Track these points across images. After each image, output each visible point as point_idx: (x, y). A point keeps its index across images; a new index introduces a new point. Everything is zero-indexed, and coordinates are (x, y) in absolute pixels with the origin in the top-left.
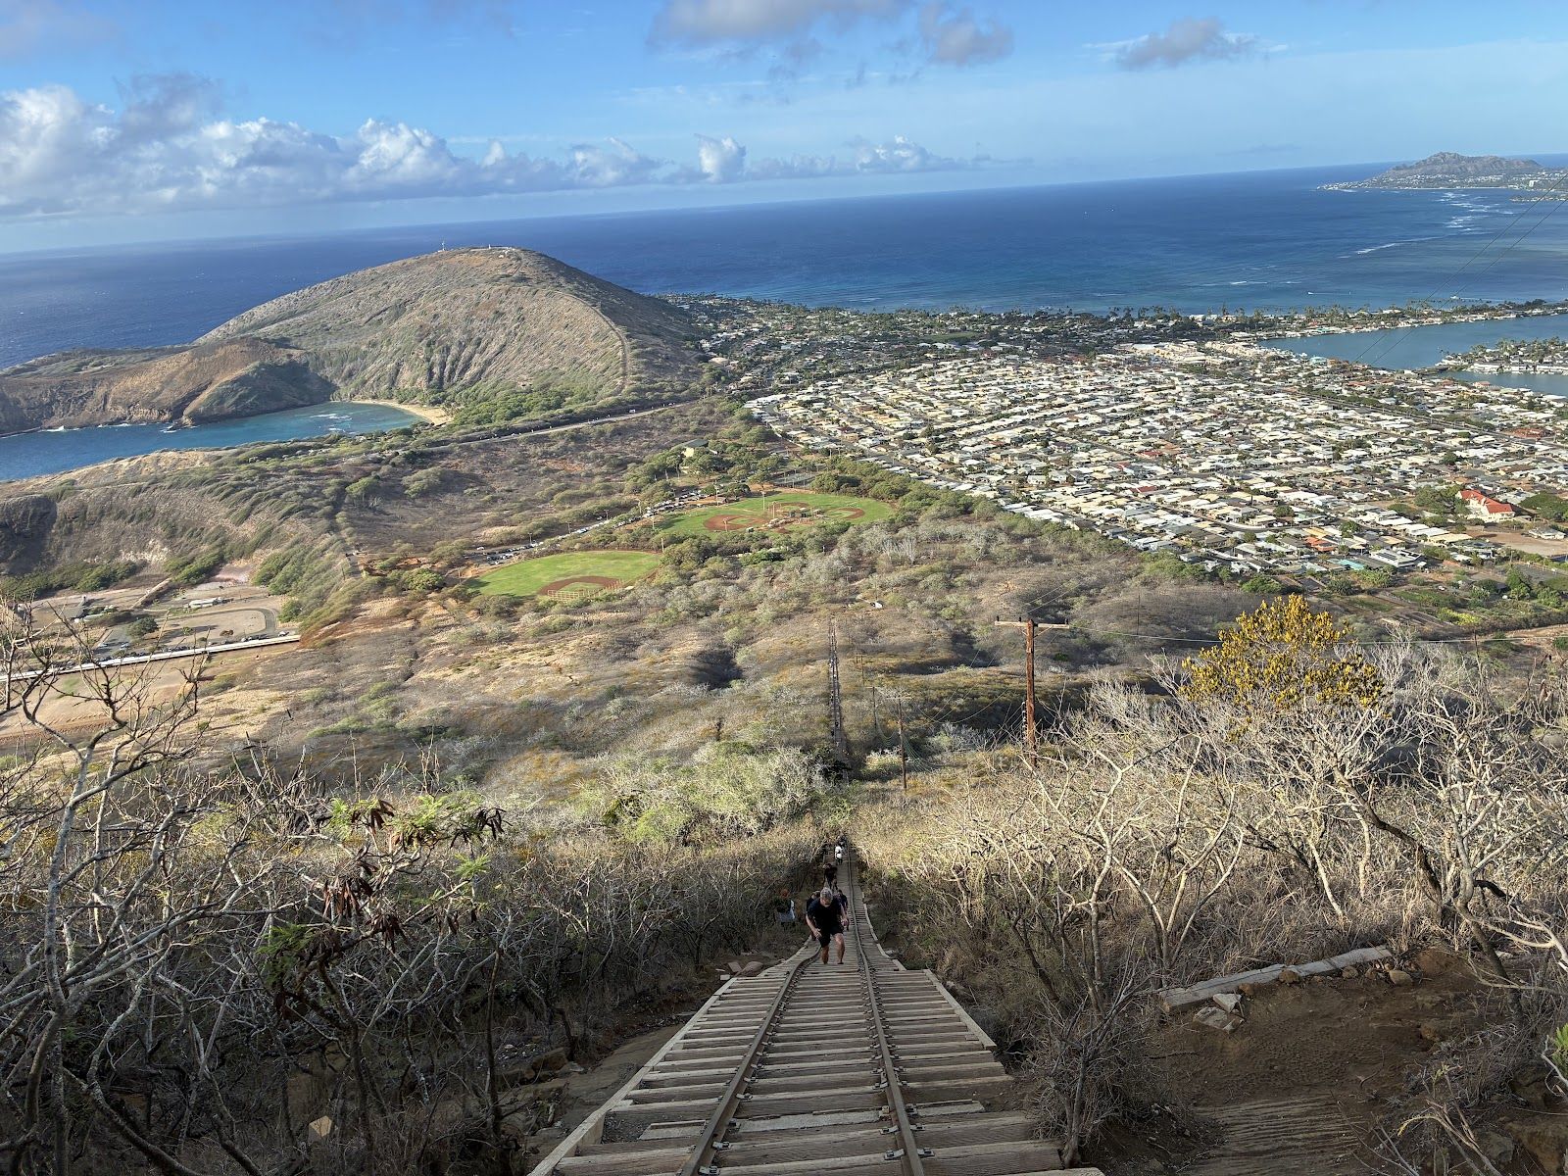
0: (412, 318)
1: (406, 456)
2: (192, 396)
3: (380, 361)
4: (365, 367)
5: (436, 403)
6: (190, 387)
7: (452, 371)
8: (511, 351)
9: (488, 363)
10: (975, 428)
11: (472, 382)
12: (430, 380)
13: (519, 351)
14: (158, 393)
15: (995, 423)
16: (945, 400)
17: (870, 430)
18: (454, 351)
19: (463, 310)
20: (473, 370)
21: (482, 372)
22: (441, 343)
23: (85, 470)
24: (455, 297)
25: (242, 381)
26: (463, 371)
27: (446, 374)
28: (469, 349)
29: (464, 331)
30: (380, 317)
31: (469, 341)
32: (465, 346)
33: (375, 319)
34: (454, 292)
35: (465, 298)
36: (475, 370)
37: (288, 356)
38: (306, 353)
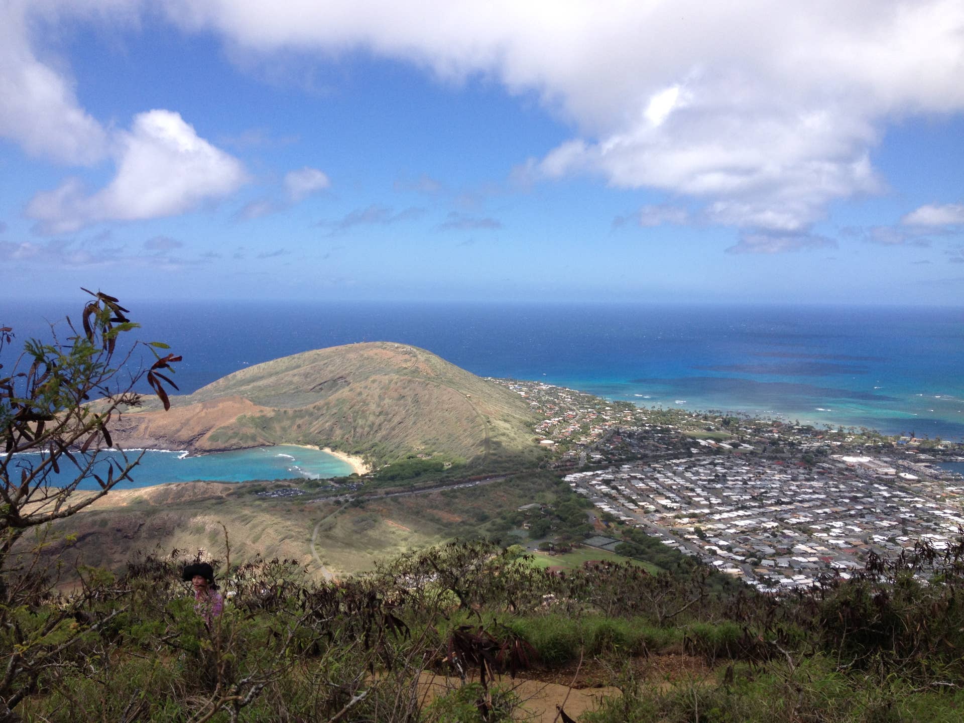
0: (344, 393)
2: (202, 434)
3: (321, 420)
4: (311, 423)
5: (357, 453)
6: (198, 429)
8: (409, 422)
9: (393, 429)
10: (725, 515)
11: (382, 441)
12: (354, 437)
13: (415, 423)
14: (178, 431)
15: (741, 513)
16: (704, 488)
17: (652, 508)
18: (371, 418)
19: (377, 392)
20: (383, 432)
21: (388, 434)
22: (363, 411)
24: (374, 381)
25: (231, 427)
26: (377, 432)
27: (365, 433)
29: (378, 406)
30: (320, 387)
31: (380, 413)
32: (378, 416)
33: (317, 388)
34: (373, 378)
35: (381, 382)
36: (384, 433)
37: (261, 411)
38: (274, 410)
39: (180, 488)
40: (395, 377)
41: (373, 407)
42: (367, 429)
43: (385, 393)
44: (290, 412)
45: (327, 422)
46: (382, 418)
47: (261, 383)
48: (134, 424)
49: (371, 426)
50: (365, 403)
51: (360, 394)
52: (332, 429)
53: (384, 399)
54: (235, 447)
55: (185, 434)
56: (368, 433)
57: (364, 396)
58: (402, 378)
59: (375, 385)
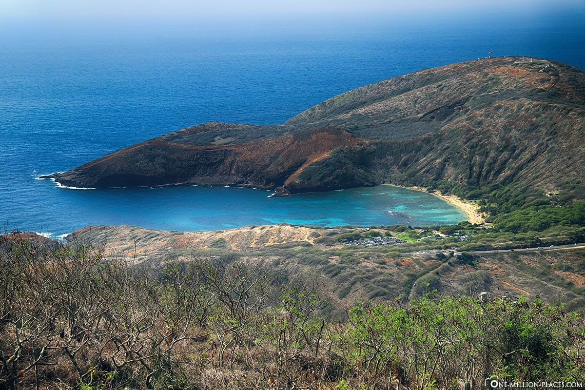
0: (460, 122)
1: (459, 257)
3: (430, 156)
4: (417, 160)
5: (471, 198)
6: (288, 164)
7: (488, 172)
8: (542, 160)
9: (521, 168)
11: (504, 183)
12: (470, 177)
13: (549, 161)
18: (492, 154)
19: (501, 122)
20: (507, 172)
21: (513, 175)
22: (483, 146)
23: (232, 232)
24: (498, 108)
25: (325, 163)
26: (499, 172)
27: (484, 173)
28: (506, 154)
29: (502, 139)
30: (432, 115)
31: (505, 148)
32: (502, 151)
33: (428, 117)
34: (498, 103)
35: (507, 109)
36: (509, 172)
37: (360, 144)
38: (375, 144)
39: (264, 231)
40: (527, 103)
41: (495, 140)
42: (486, 168)
43: (512, 123)
44: (394, 147)
45: (437, 159)
47: (361, 111)
48: (219, 158)
50: (486, 135)
51: (480, 123)
52: (443, 167)
53: (511, 130)
55: (274, 170)
57: (484, 127)
58: (535, 103)
59: (500, 113)
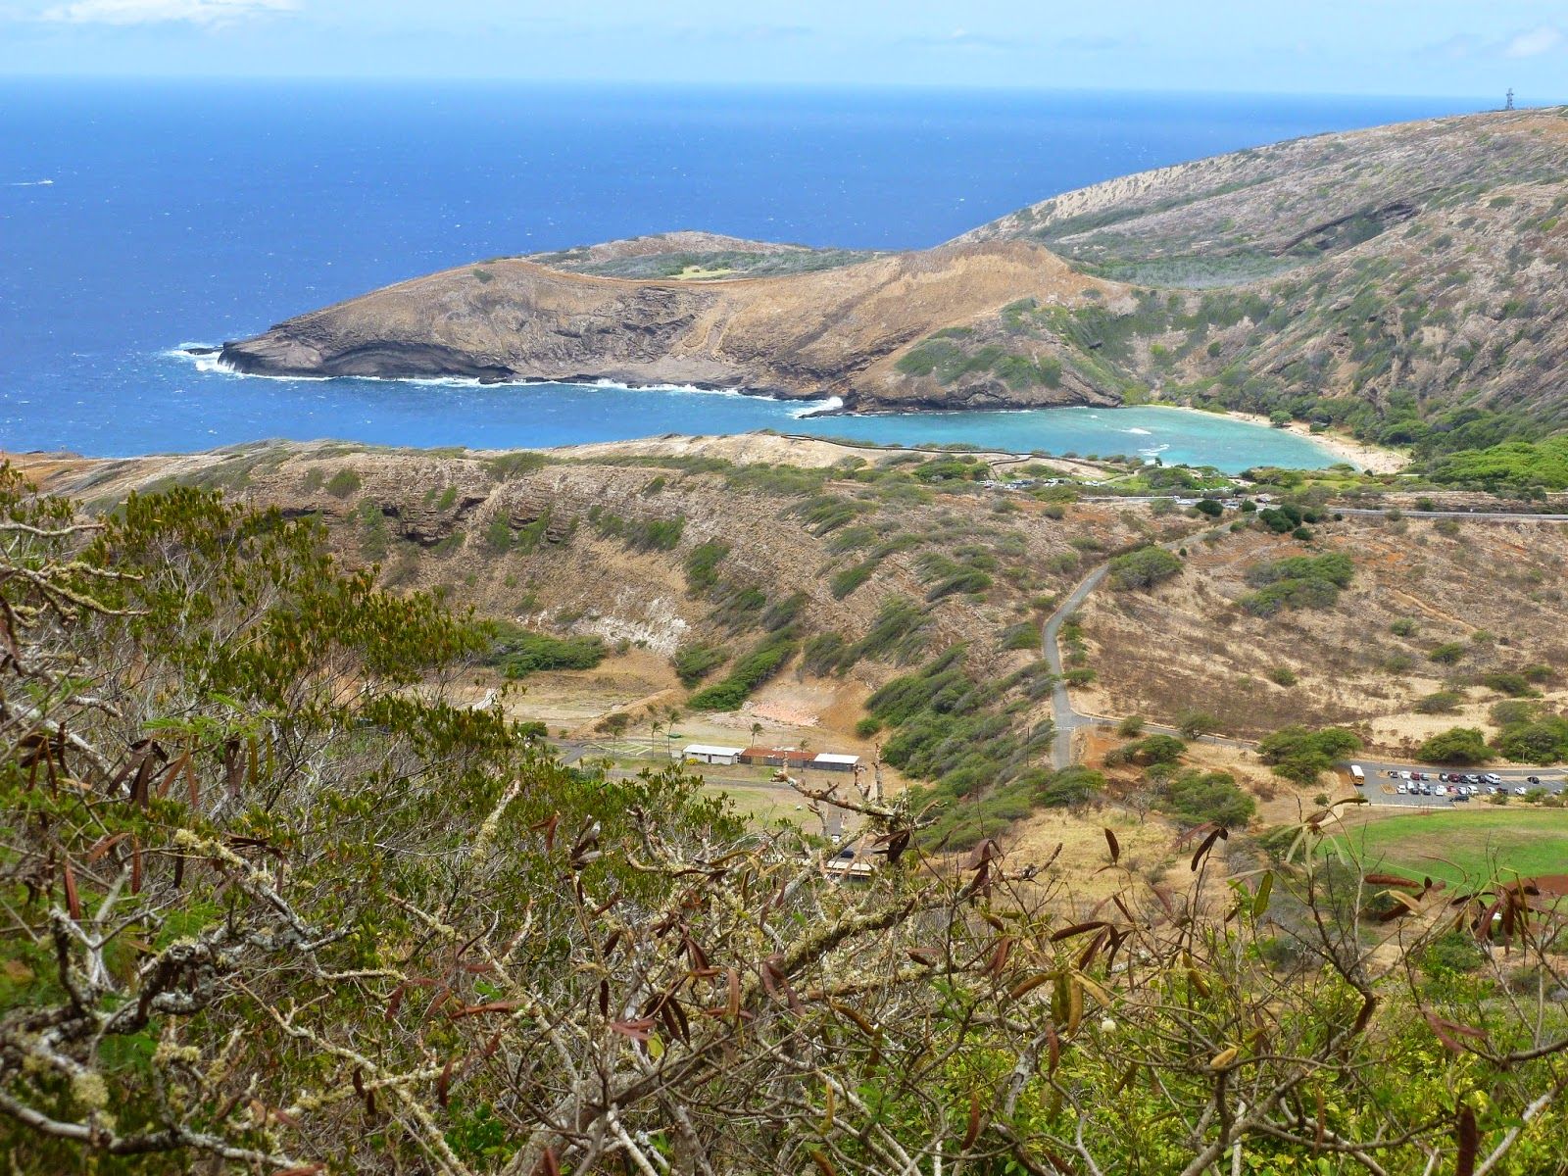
0: (1387, 241)
2: (880, 351)
3: (1292, 332)
4: (1255, 342)
6: (876, 334)
7: (1454, 374)
9: (1547, 363)
11: (1496, 403)
12: (1399, 385)
14: (812, 337)
19: (1507, 238)
20: (1507, 377)
21: (1525, 383)
22: (1444, 301)
24: (1501, 203)
25: (979, 334)
26: (1484, 374)
28: (1509, 325)
29: (1504, 284)
30: (1321, 237)
31: (1506, 311)
32: (1500, 318)
33: (1309, 242)
34: (1500, 191)
35: (1525, 206)
36: (1512, 376)
37: (1093, 293)
38: (1137, 294)
41: (1482, 286)
42: (1450, 362)
43: (1536, 243)
44: (1192, 306)
45: (1309, 336)
46: (1511, 327)
48: (681, 312)
49: (1466, 356)
50: (1457, 276)
51: (1444, 243)
52: (1323, 361)
53: (1529, 259)
54: (981, 398)
55: (832, 347)
56: (1454, 377)
57: (1453, 253)
59: (1505, 215)
